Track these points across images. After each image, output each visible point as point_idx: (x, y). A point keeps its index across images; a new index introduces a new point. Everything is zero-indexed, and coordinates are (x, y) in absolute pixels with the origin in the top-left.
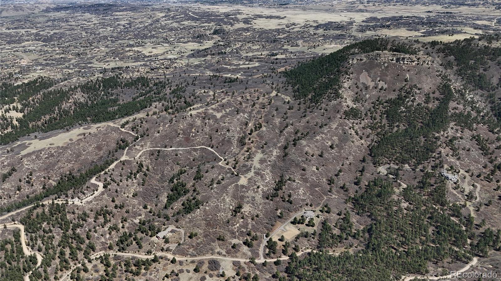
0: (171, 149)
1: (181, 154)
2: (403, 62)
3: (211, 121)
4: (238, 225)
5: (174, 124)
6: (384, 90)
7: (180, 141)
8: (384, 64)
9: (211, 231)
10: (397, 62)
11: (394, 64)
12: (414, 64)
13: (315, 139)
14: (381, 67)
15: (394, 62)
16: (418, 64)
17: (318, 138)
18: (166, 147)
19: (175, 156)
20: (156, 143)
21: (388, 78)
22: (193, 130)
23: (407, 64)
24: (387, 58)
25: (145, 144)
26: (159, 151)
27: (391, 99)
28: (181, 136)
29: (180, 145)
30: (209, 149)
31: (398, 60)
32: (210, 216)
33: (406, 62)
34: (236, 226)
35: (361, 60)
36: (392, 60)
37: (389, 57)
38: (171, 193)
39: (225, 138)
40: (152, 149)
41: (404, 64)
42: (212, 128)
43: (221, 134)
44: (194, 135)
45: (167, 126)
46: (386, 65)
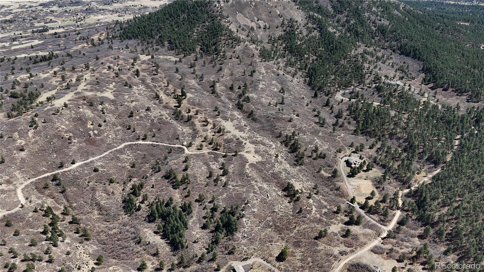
0: (74, 166)
1: (102, 167)
3: (107, 105)
4: (314, 209)
5: (44, 127)
6: (269, 29)
7: (80, 148)
8: (251, 3)
9: (292, 235)
13: (259, 89)
14: (250, 6)
17: (261, 86)
18: (61, 166)
19: (94, 174)
20: (34, 168)
21: (264, 16)
22: (89, 126)
25: (11, 178)
26: (55, 178)
27: (282, 35)
28: (76, 141)
29: (86, 154)
30: (141, 142)
32: (269, 218)
34: (314, 212)
35: (228, 2)
38: (153, 225)
39: (153, 120)
40: (33, 180)
42: (117, 113)
43: (141, 117)
44: (96, 132)
45: (30, 134)
46: (254, 4)
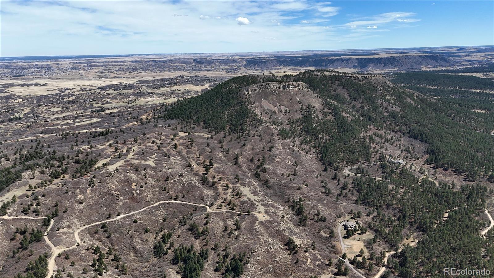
0: (119, 217)
1: (140, 219)
2: (289, 88)
3: (149, 171)
5: (99, 186)
6: (289, 113)
7: (124, 204)
8: (275, 92)
10: (283, 89)
11: (282, 91)
12: (296, 89)
13: (276, 162)
14: (274, 94)
15: (282, 89)
16: (300, 89)
17: (277, 160)
18: (109, 217)
19: (134, 224)
20: (89, 217)
21: (285, 103)
22: (133, 187)
23: (292, 90)
24: (275, 87)
25: (71, 224)
26: (103, 226)
27: (300, 118)
28: (122, 198)
29: (129, 209)
30: (173, 201)
31: (284, 87)
32: (270, 266)
33: (291, 88)
34: (309, 263)
35: (255, 90)
36: (280, 88)
37: (276, 85)
38: (176, 267)
39: (184, 184)
40: (87, 226)
41: (290, 90)
42: (156, 178)
43: (175, 181)
44: (138, 192)
45: (88, 191)
46: (277, 92)
